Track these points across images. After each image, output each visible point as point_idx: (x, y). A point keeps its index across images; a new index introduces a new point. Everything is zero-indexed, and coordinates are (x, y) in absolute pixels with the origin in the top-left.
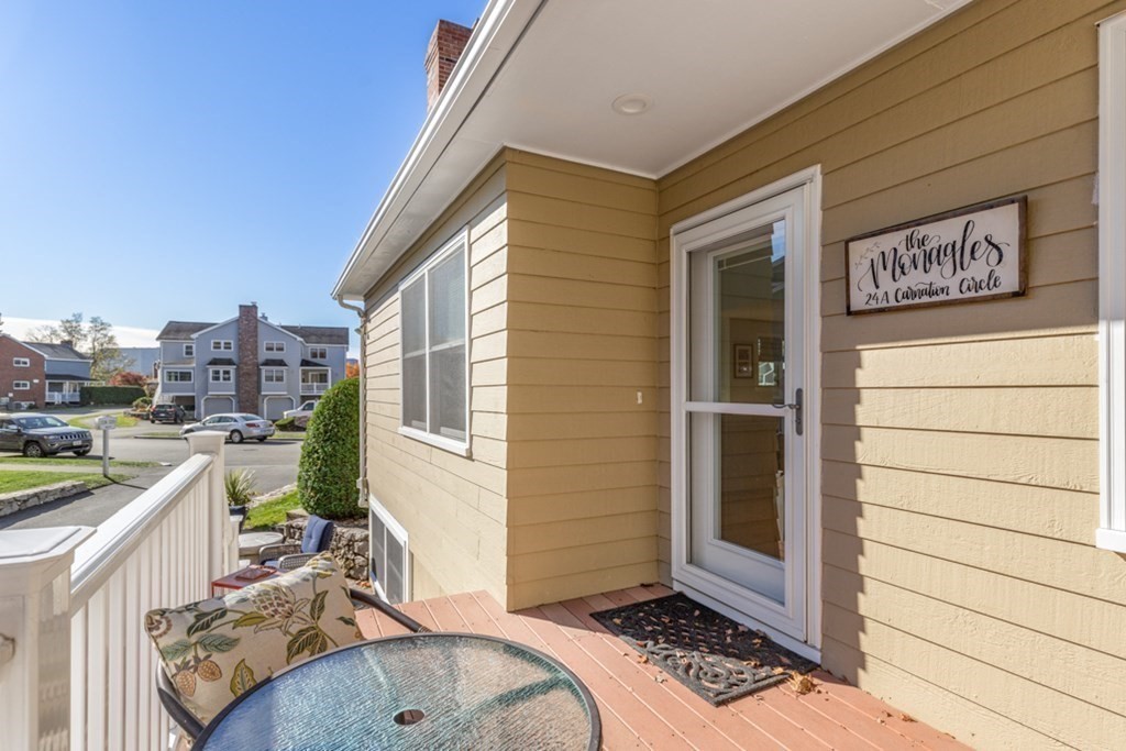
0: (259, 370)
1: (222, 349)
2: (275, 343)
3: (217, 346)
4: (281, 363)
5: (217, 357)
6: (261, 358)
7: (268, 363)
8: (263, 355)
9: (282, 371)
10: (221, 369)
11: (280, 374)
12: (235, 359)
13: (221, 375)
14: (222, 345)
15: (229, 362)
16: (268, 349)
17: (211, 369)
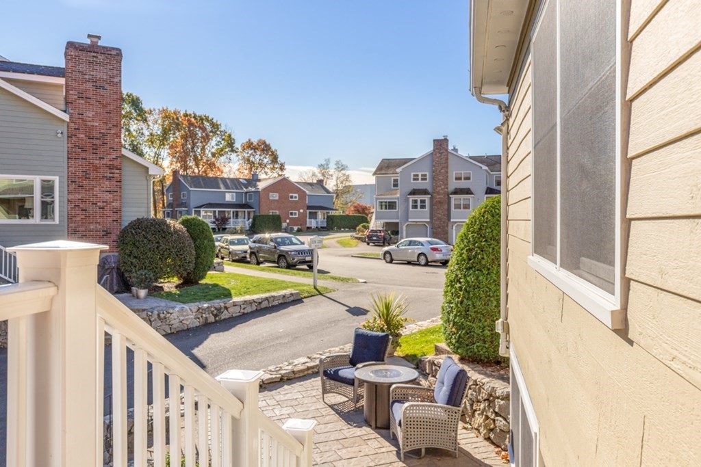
0: (449, 199)
1: (420, 180)
2: (463, 173)
3: (416, 179)
4: (468, 191)
5: (416, 188)
6: (451, 188)
7: (457, 192)
8: (453, 184)
9: (469, 199)
10: (419, 198)
11: (466, 202)
12: (430, 189)
13: (419, 204)
14: (420, 177)
15: (425, 192)
16: (457, 179)
17: (412, 198)
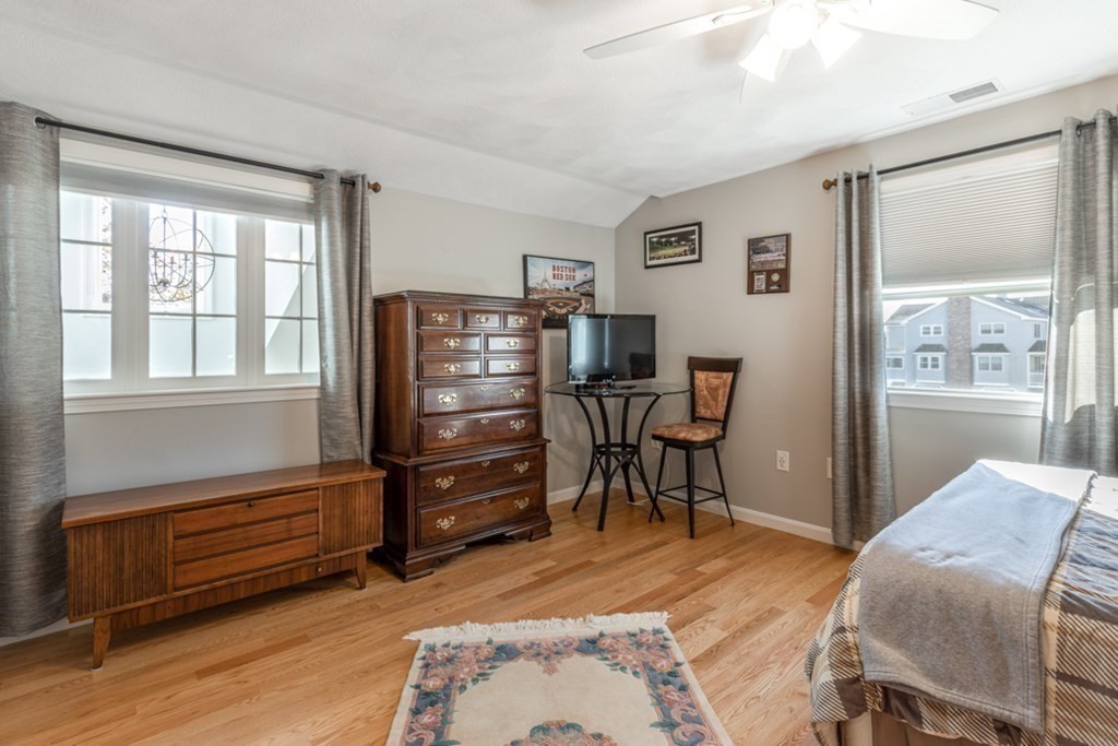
0: (971, 357)
1: (932, 334)
2: (992, 325)
3: (927, 331)
4: (1000, 348)
5: (926, 342)
6: (976, 343)
7: (984, 348)
8: (978, 339)
9: (1000, 359)
10: (929, 355)
11: (997, 362)
12: (945, 344)
13: (930, 362)
14: (932, 330)
15: (938, 348)
16: (984, 332)
17: (920, 355)
